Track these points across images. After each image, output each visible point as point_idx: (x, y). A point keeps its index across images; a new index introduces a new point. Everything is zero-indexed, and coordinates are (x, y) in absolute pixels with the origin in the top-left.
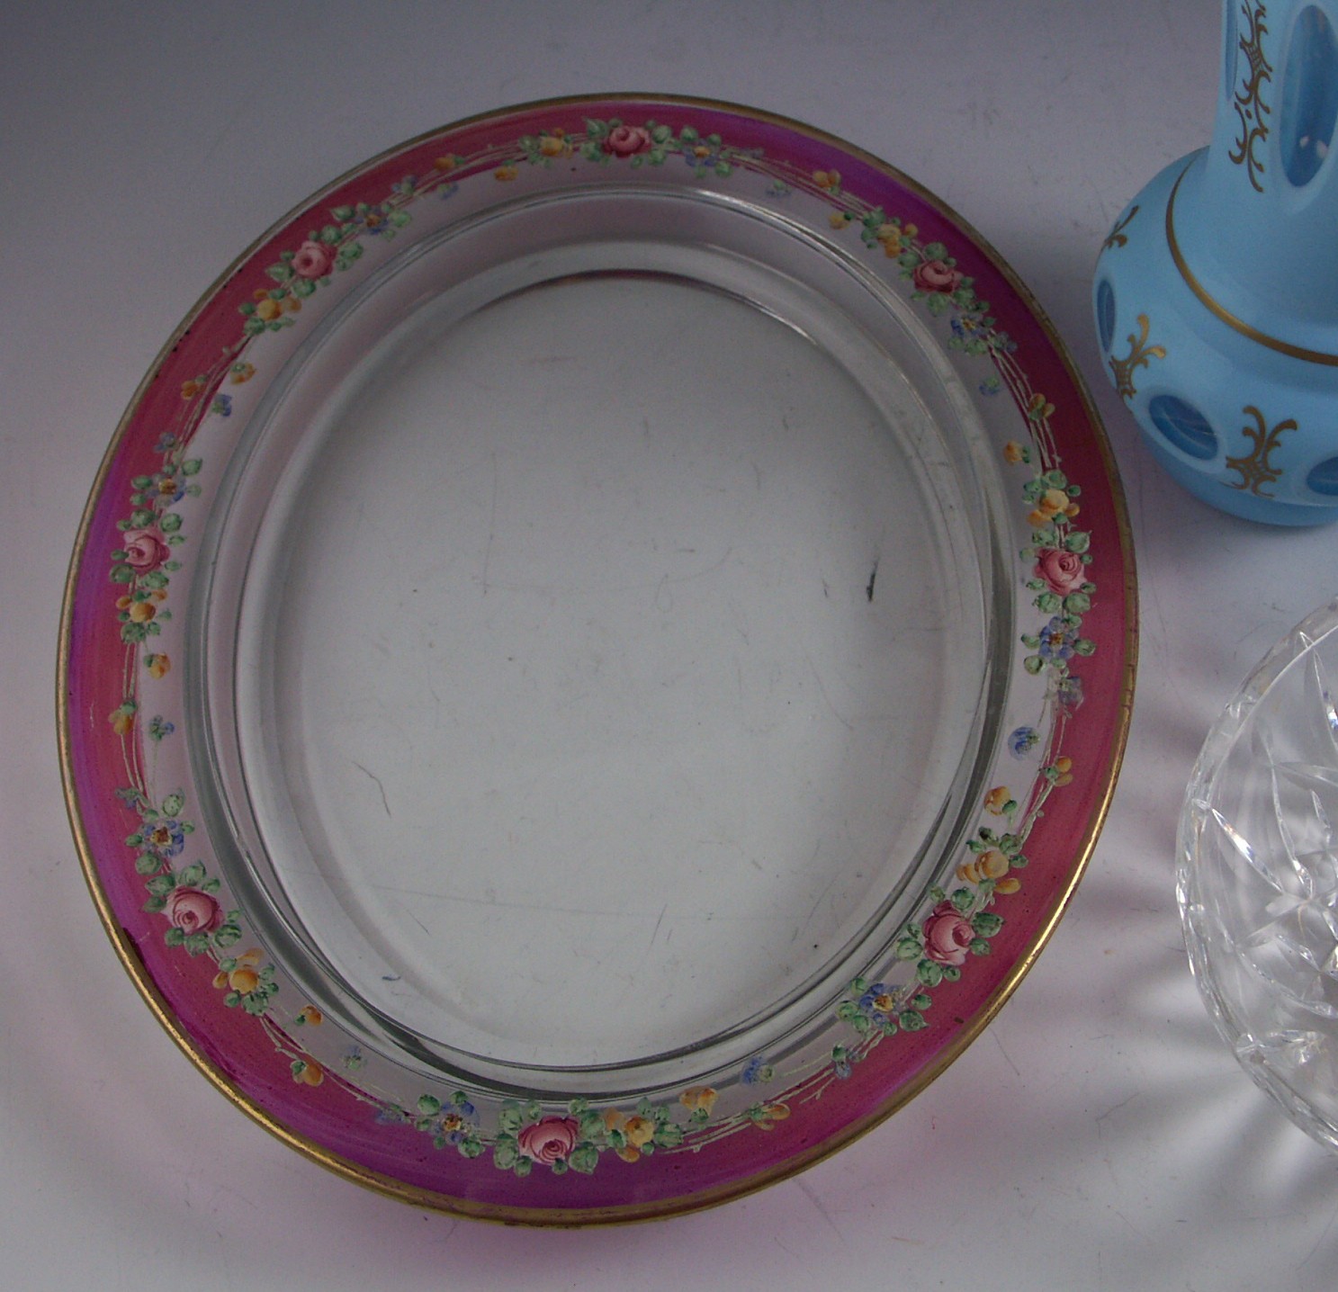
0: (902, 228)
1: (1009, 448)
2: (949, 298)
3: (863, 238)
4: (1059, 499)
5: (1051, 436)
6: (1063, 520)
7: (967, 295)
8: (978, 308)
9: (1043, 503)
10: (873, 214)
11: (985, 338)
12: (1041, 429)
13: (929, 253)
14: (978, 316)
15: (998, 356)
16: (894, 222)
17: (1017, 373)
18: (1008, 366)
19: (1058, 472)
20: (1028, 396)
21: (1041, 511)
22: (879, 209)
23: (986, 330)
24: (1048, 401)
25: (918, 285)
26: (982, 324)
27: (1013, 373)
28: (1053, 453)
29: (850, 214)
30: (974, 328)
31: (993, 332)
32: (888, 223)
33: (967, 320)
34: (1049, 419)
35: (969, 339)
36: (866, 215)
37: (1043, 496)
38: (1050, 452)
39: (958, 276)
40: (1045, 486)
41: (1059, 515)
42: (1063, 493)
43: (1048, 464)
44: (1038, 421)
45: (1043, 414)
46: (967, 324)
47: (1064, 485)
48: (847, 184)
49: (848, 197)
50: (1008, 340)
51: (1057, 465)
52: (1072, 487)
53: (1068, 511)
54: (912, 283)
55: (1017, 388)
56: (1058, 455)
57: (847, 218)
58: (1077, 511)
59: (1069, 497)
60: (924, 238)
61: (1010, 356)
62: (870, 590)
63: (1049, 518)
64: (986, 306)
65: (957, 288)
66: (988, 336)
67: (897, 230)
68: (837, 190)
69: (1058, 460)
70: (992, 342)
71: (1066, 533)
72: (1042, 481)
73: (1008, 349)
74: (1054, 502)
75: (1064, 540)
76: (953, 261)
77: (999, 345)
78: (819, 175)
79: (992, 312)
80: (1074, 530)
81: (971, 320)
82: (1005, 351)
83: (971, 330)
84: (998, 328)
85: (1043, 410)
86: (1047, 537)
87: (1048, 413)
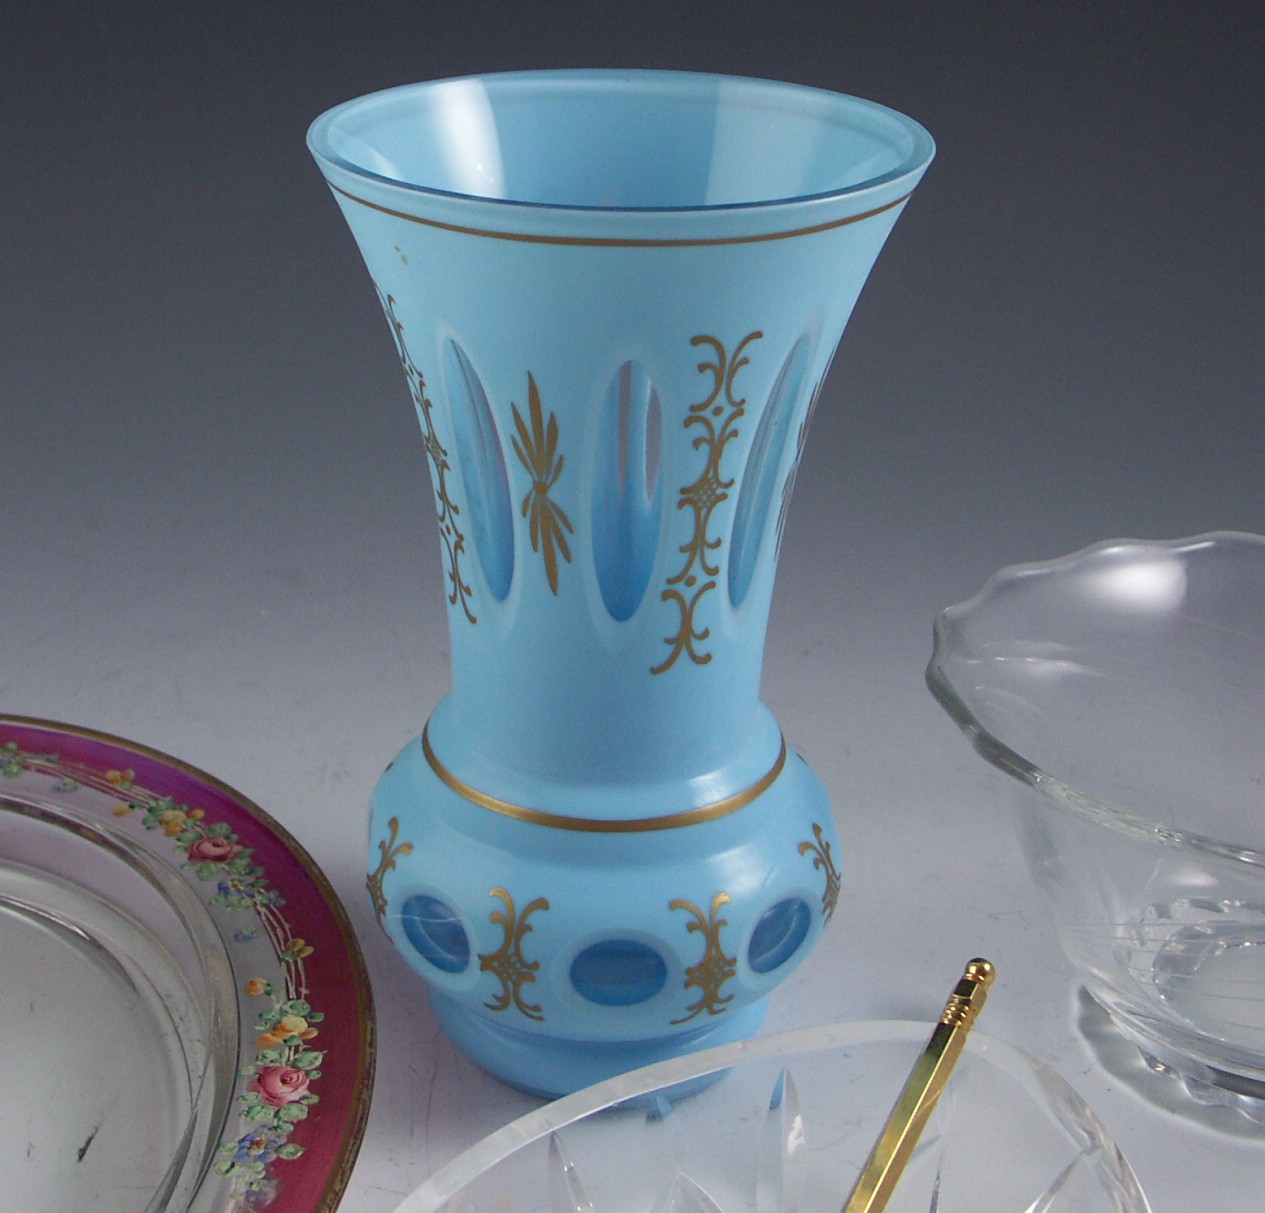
0: (188, 814)
1: (252, 983)
2: (222, 865)
3: (144, 822)
4: (297, 1024)
5: (302, 973)
6: (295, 1042)
7: (242, 863)
8: (249, 874)
9: (277, 1027)
10: (161, 803)
11: (252, 896)
12: (293, 968)
13: (211, 831)
14: (250, 879)
15: (263, 910)
16: (181, 808)
17: (279, 922)
18: (271, 918)
19: (302, 1001)
20: (286, 940)
21: (273, 1035)
22: (169, 798)
23: (255, 889)
24: (307, 945)
25: (191, 857)
26: (252, 885)
27: (275, 924)
28: (301, 986)
29: (135, 802)
30: (242, 888)
31: (262, 891)
32: (174, 809)
33: (235, 882)
34: (304, 959)
35: (234, 898)
36: (153, 803)
37: (279, 1022)
38: (298, 985)
39: (237, 848)
40: (283, 1013)
41: (293, 1037)
42: (303, 1019)
43: (293, 994)
44: (291, 961)
45: (298, 955)
46: (234, 886)
47: (305, 1012)
48: (140, 781)
49: (139, 791)
50: (277, 897)
51: (303, 996)
52: (314, 1014)
53: (303, 1034)
54: (186, 855)
55: (276, 935)
56: (307, 988)
57: (132, 807)
58: (315, 1033)
59: (308, 1022)
60: (208, 821)
61: (275, 910)
62: (82, 1153)
63: (280, 1040)
64: (260, 871)
65: (233, 858)
66: (256, 894)
67: (182, 815)
68: (127, 784)
69: (304, 991)
70: (258, 898)
71: (296, 1051)
72: (281, 1009)
73: (274, 904)
74: (290, 1027)
75: (292, 1058)
76: (235, 837)
77: (265, 901)
78: (112, 774)
79: (267, 875)
80: (304, 1050)
81: (240, 881)
82: (272, 906)
83: (238, 890)
84: (267, 888)
85: (300, 951)
86: (272, 1055)
87: (304, 955)
